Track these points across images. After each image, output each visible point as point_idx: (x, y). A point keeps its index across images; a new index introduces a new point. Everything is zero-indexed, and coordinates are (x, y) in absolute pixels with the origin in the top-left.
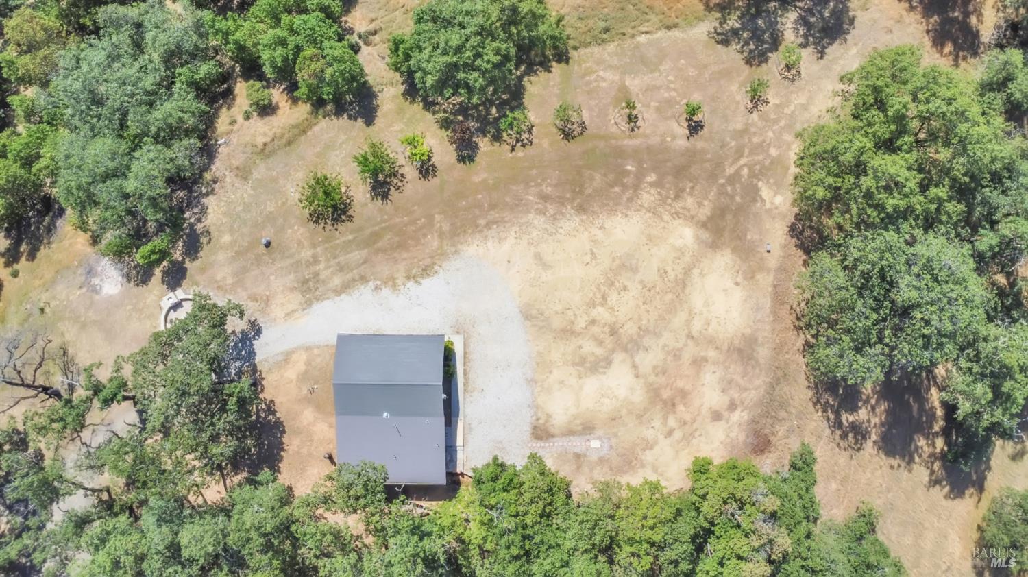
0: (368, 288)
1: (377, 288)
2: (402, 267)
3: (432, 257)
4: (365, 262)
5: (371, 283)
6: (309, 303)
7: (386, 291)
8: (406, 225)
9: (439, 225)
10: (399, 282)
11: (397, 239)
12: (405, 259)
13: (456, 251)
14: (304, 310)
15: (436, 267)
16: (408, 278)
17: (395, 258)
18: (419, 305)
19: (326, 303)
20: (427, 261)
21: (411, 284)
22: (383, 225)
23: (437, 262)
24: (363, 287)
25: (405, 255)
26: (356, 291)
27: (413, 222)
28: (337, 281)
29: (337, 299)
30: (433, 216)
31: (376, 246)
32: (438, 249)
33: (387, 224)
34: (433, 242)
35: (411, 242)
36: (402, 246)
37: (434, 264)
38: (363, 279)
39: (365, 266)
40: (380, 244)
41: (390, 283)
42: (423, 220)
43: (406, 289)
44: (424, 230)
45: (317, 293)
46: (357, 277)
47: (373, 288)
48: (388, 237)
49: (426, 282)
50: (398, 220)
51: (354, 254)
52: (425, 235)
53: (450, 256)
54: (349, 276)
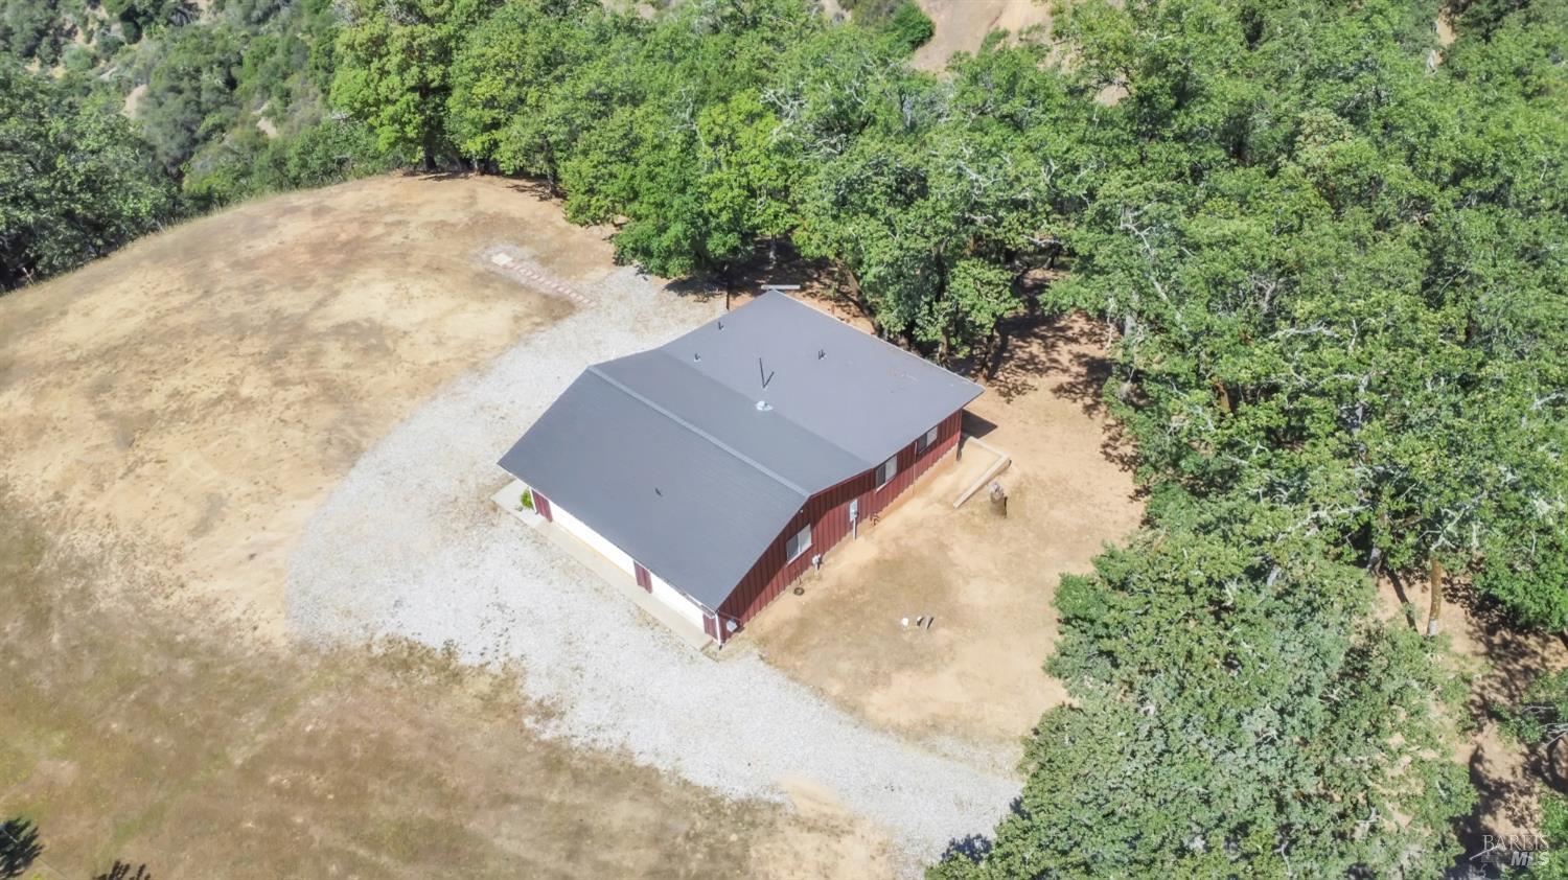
0: (564, 731)
1: (546, 713)
2: (441, 711)
3: (359, 679)
4: (508, 799)
5: (546, 736)
6: (750, 814)
7: (535, 688)
8: (320, 801)
9: (260, 737)
10: (483, 685)
11: (374, 786)
12: (415, 723)
13: (304, 651)
14: (775, 807)
15: (377, 651)
16: (456, 676)
17: (430, 747)
18: (501, 607)
19: (701, 776)
20: (378, 678)
21: (466, 659)
22: (362, 852)
23: (363, 663)
24: (575, 743)
25: (404, 732)
26: (602, 745)
27: (297, 794)
28: (623, 813)
29: (662, 766)
30: (242, 769)
31: (439, 815)
32: (328, 685)
33: (352, 847)
34: (315, 711)
35: (357, 750)
36: (383, 758)
37: (373, 662)
38: (555, 759)
39: (515, 790)
40: (427, 811)
41: (505, 698)
42: (272, 779)
43: (488, 657)
44: (299, 751)
45: (701, 825)
46: (563, 778)
47: (554, 722)
48: (384, 810)
49: (434, 640)
50: (317, 832)
51: (513, 847)
52: (312, 740)
53: (323, 652)
54: (581, 797)
